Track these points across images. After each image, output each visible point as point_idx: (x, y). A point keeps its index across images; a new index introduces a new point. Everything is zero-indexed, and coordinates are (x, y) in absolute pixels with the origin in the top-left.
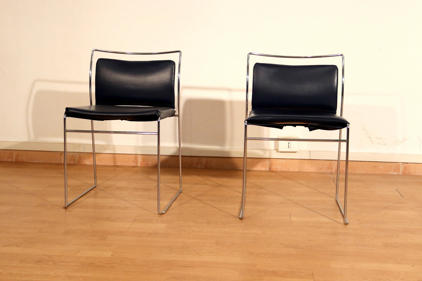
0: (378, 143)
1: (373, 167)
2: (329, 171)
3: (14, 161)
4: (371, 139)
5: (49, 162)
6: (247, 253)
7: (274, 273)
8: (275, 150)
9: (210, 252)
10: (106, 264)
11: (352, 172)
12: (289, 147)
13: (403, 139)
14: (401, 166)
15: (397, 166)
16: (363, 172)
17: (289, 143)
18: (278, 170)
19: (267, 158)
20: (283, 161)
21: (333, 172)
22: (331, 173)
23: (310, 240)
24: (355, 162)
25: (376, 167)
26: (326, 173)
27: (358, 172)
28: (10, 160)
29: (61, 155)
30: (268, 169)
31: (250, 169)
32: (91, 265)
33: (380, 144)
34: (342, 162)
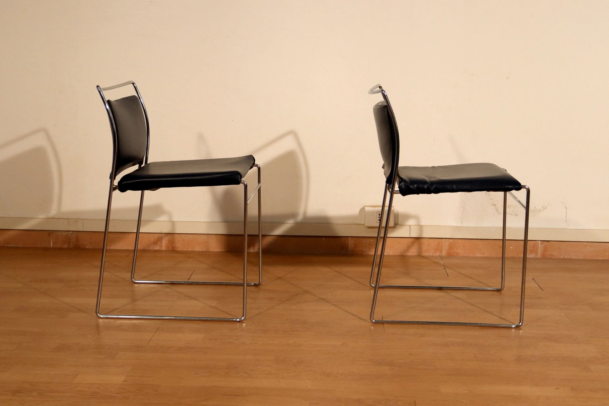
1: (499, 247)
2: (438, 254)
4: (497, 208)
5: (32, 246)
6: (320, 374)
10: (116, 394)
11: (471, 255)
12: (379, 220)
13: (542, 207)
14: (539, 246)
15: (534, 245)
16: (486, 255)
17: (379, 215)
18: (365, 254)
19: (349, 237)
20: (371, 240)
21: (443, 255)
22: (441, 257)
23: (410, 354)
26: (433, 257)
29: (49, 235)
30: (350, 253)
31: (324, 253)
32: (94, 395)
33: (509, 214)
34: (457, 241)
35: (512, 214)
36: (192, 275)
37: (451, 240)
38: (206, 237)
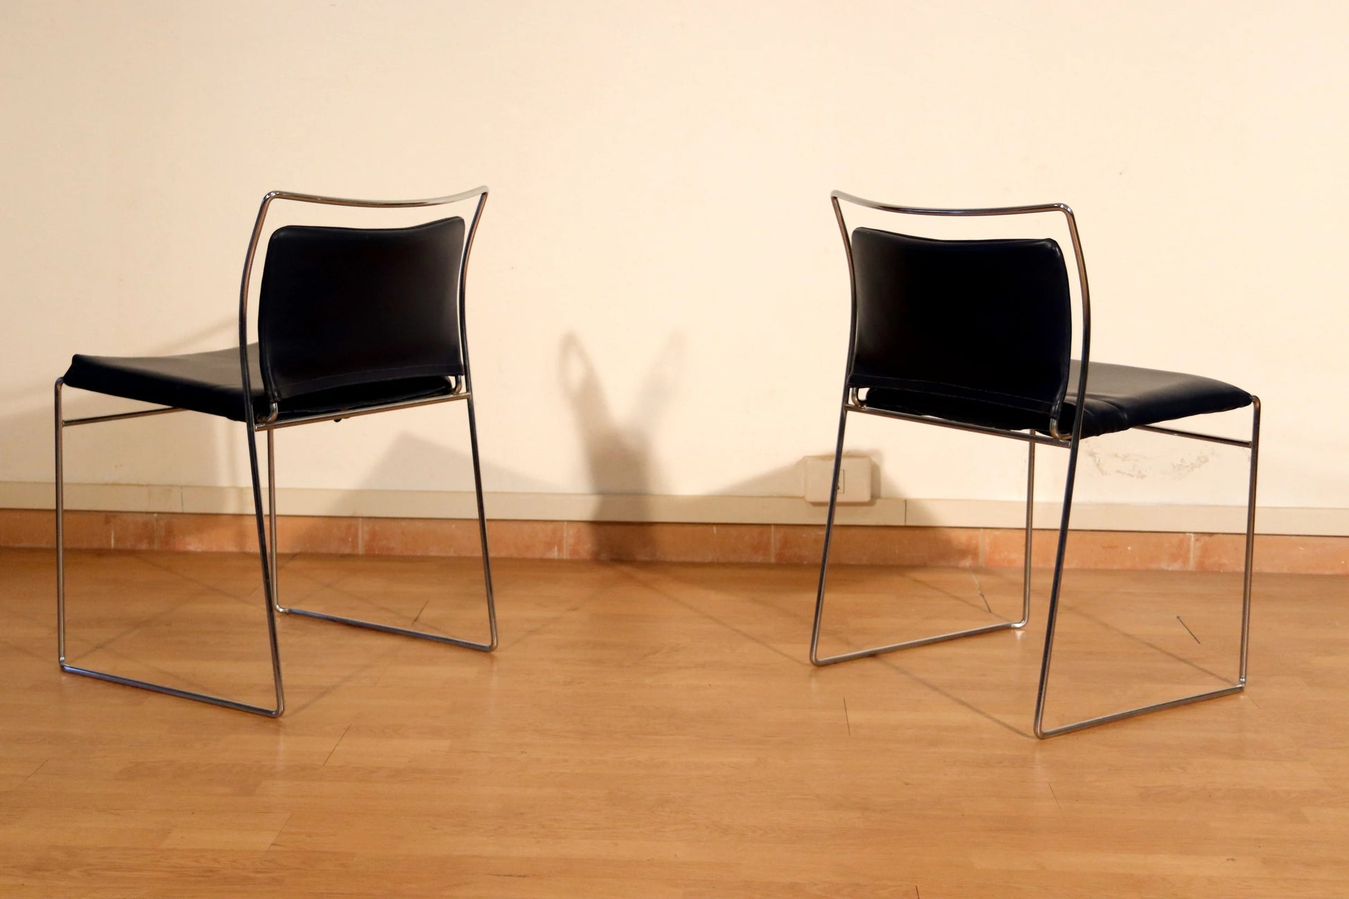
0: (1118, 472)
1: (1104, 548)
2: (968, 564)
4: (1097, 461)
5: (69, 546)
6: (708, 827)
9: (590, 829)
10: (256, 872)
11: (1040, 566)
13: (1198, 458)
14: (1192, 544)
15: (1181, 543)
16: (1074, 566)
22: (975, 570)
23: (907, 784)
25: (1115, 547)
26: (955, 570)
29: (107, 522)
30: (773, 560)
31: (715, 561)
32: (207, 876)
33: (1124, 474)
34: (1009, 533)
35: (1132, 473)
36: (423, 609)
37: (997, 533)
38: (454, 526)
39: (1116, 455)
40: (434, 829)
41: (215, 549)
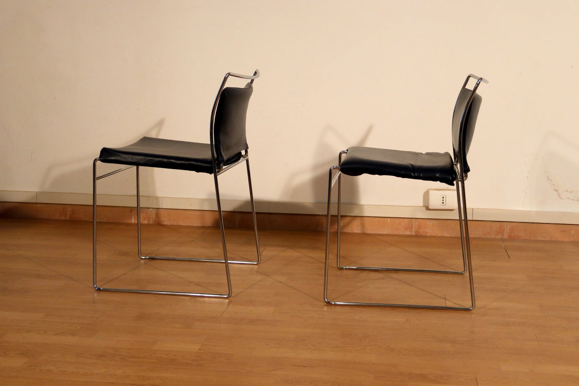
0: (568, 198)
1: (561, 231)
2: (500, 237)
3: (68, 219)
4: (558, 193)
5: (115, 221)
6: (385, 348)
7: (423, 377)
8: (424, 207)
9: (334, 347)
10: (193, 361)
11: (532, 239)
12: (443, 203)
16: (547, 239)
17: (443, 198)
18: (428, 235)
19: (413, 218)
20: (435, 222)
21: (505, 238)
22: (502, 240)
23: (472, 332)
24: (535, 224)
25: (566, 231)
26: (494, 240)
27: (539, 239)
28: (62, 218)
29: (131, 212)
30: (414, 234)
31: (389, 233)
32: (172, 362)
33: (571, 199)
34: (518, 224)
35: (574, 199)
36: (263, 251)
37: (513, 224)
38: (276, 216)
39: (567, 191)
40: (268, 345)
41: (175, 224)
